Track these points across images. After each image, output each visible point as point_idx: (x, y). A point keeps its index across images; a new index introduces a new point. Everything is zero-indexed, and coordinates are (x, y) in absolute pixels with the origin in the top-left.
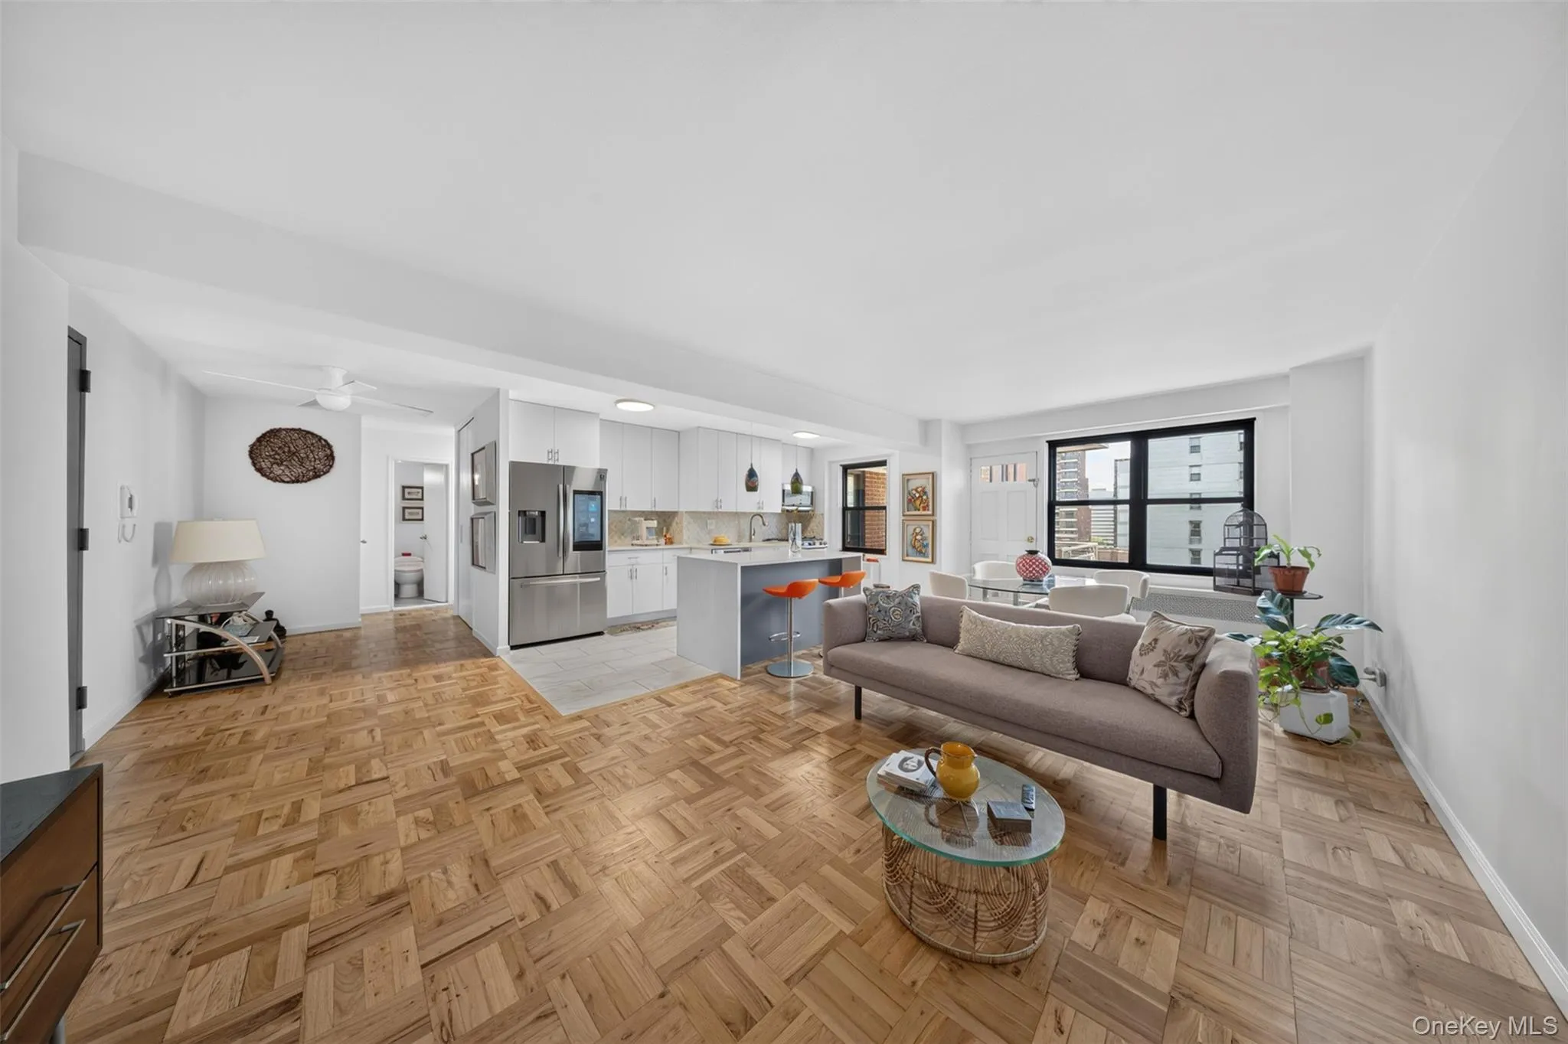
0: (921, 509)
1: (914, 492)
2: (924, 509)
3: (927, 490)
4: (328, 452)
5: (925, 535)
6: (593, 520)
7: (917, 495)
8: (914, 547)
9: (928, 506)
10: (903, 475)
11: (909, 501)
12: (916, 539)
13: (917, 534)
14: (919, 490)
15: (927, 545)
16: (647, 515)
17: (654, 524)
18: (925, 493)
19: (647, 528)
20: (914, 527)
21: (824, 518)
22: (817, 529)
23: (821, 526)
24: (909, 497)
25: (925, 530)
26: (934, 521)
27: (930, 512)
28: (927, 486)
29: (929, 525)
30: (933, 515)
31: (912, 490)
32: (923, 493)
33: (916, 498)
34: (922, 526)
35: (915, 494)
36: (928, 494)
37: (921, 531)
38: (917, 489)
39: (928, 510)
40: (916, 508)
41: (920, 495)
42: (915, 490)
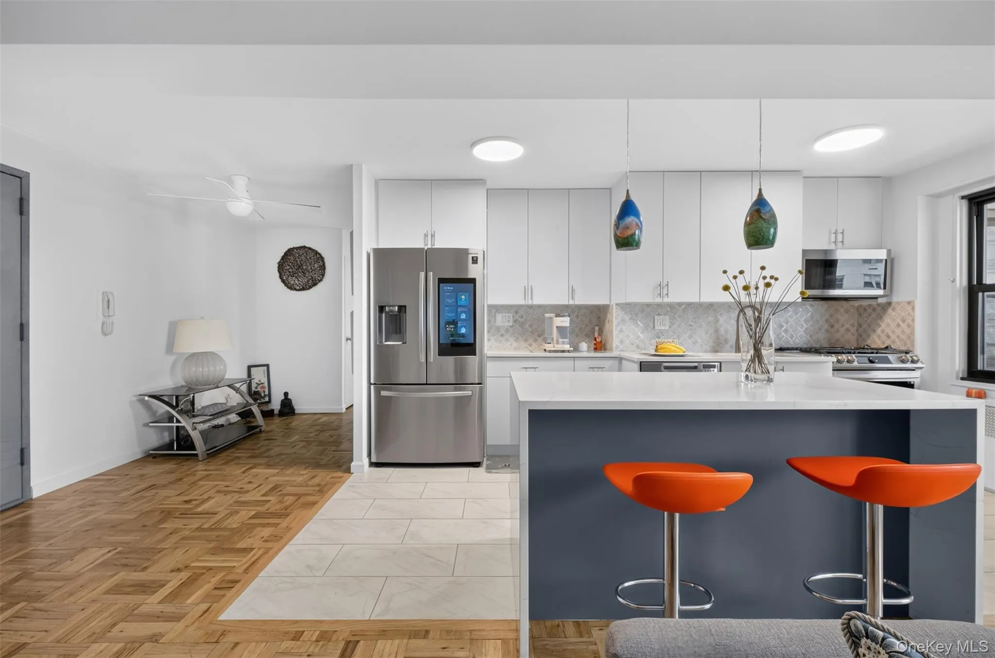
4: (321, 263)
6: (463, 316)
16: (560, 310)
17: (565, 322)
19: (557, 327)
21: (913, 309)
22: (898, 331)
23: (909, 326)
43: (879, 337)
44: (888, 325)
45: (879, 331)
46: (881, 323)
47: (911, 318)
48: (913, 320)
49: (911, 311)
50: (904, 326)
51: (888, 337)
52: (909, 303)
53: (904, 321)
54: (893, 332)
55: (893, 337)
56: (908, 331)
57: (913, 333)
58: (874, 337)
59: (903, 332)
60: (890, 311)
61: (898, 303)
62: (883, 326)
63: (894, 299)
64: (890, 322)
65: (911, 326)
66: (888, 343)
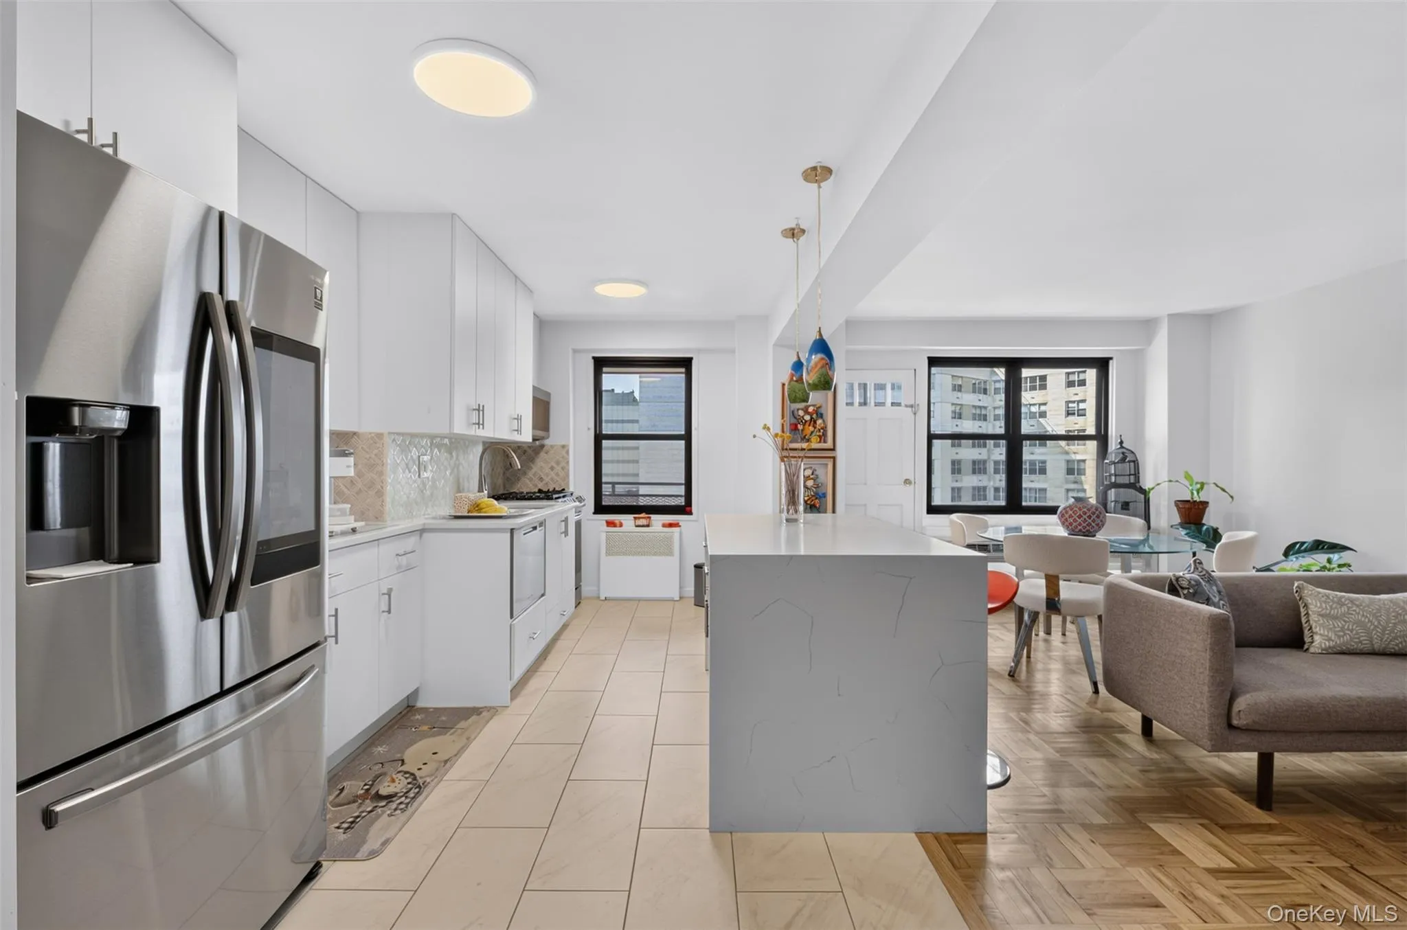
0: (813, 440)
2: (818, 440)
3: (822, 411)
5: (822, 479)
7: (807, 418)
9: (825, 435)
10: (784, 385)
11: (794, 427)
13: (807, 479)
14: (811, 409)
15: (824, 495)
18: (821, 416)
21: (568, 452)
22: (552, 474)
23: (563, 468)
24: (794, 421)
25: (820, 472)
26: (834, 458)
27: (829, 444)
28: (824, 406)
29: (827, 464)
30: (834, 449)
31: (798, 410)
32: (817, 414)
33: (806, 421)
34: (814, 467)
35: (803, 417)
36: (824, 416)
37: (812, 474)
38: (807, 409)
39: (825, 442)
40: (805, 437)
41: (812, 418)
42: (802, 409)
43: (531, 480)
44: (541, 468)
45: (530, 474)
46: (532, 465)
47: (566, 461)
48: (568, 462)
49: (565, 455)
50: (557, 468)
51: (541, 479)
52: (563, 447)
53: (558, 463)
54: (547, 475)
55: (547, 479)
56: (562, 474)
57: (568, 475)
58: (525, 480)
59: (557, 474)
60: (542, 454)
61: (552, 446)
62: (535, 469)
63: (547, 442)
64: (542, 464)
65: (565, 469)
66: (541, 486)
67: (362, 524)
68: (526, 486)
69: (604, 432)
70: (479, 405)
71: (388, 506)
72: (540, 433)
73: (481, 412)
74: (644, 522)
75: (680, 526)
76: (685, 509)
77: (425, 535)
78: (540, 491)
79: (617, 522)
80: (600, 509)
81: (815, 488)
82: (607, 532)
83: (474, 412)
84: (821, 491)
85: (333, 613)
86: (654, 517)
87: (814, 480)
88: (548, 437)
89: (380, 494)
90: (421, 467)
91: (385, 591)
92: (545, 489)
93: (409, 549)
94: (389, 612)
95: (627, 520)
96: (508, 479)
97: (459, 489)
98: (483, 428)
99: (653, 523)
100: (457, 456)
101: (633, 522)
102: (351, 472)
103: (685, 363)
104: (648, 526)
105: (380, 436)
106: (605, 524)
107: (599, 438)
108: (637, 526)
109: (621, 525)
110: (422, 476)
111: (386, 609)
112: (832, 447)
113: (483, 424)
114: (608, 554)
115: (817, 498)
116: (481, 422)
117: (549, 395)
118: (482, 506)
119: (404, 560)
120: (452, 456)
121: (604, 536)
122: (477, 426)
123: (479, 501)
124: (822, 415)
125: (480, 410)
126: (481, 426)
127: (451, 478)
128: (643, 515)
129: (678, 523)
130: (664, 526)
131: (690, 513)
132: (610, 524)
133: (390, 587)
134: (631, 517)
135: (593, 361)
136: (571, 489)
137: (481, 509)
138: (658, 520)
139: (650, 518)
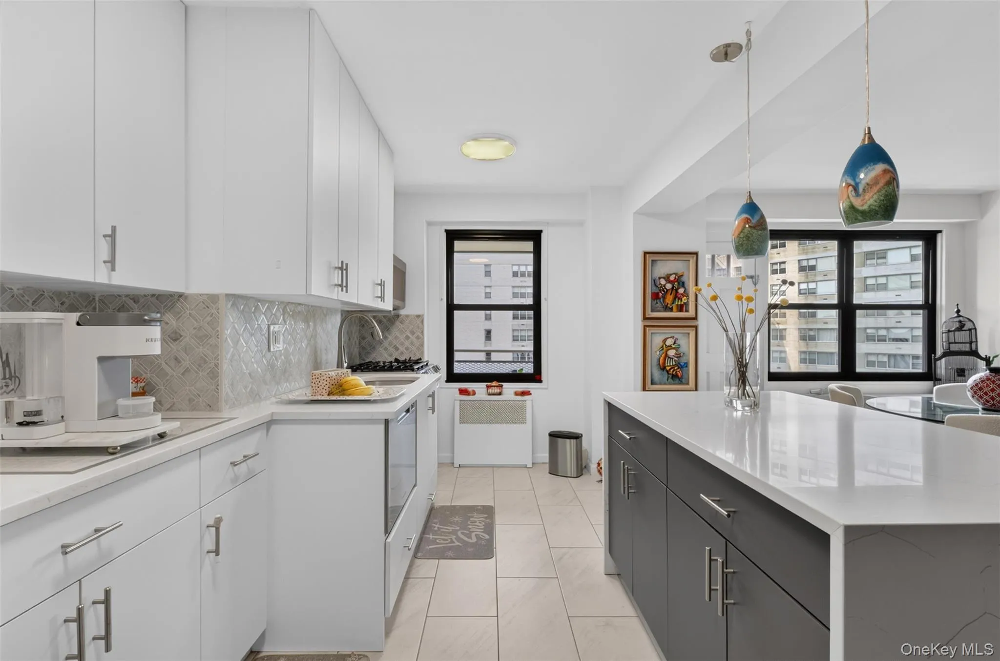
0: (675, 309)
1: (663, 282)
2: (680, 308)
3: (684, 279)
5: (683, 349)
7: (669, 286)
8: (663, 368)
9: (687, 304)
10: (645, 253)
11: (655, 296)
12: (666, 355)
13: (670, 348)
14: (672, 278)
15: (686, 365)
18: (683, 285)
20: (663, 337)
21: (422, 322)
22: (407, 343)
23: (418, 338)
24: (656, 290)
25: (682, 342)
26: (696, 327)
27: (691, 313)
28: (685, 274)
29: (689, 334)
30: (695, 318)
31: (660, 278)
32: (679, 283)
33: (667, 290)
34: (676, 336)
35: (665, 286)
36: (686, 285)
37: (674, 343)
38: (669, 278)
39: (687, 311)
40: (667, 306)
41: (673, 287)
42: (664, 278)
43: (386, 349)
44: (396, 338)
47: (420, 331)
48: (422, 332)
49: (420, 325)
50: (413, 338)
51: (397, 349)
52: (418, 316)
53: (413, 333)
54: (402, 344)
55: (402, 349)
56: (417, 343)
57: (422, 345)
59: (412, 343)
60: (397, 323)
61: (407, 316)
62: (390, 338)
63: (402, 312)
64: (398, 334)
65: (420, 338)
66: (396, 355)
67: (176, 424)
68: (383, 356)
69: (455, 303)
70: (342, 262)
71: (225, 388)
72: (398, 303)
73: (344, 272)
74: (497, 390)
75: (531, 394)
76: (535, 377)
77: (274, 428)
78: (397, 360)
79: (470, 390)
80: (452, 377)
81: (677, 357)
82: (461, 401)
83: (336, 271)
84: (683, 360)
85: (102, 597)
86: (505, 385)
87: (676, 349)
88: (404, 307)
89: (214, 375)
90: (270, 339)
91: (212, 522)
92: (402, 359)
93: (250, 452)
94: (217, 552)
95: (480, 388)
96: (364, 348)
97: (317, 365)
98: (347, 292)
99: (504, 391)
100: (315, 326)
101: (486, 389)
102: (156, 349)
103: (535, 237)
104: (500, 394)
105: (214, 298)
106: (458, 392)
107: (451, 308)
108: (490, 394)
109: (474, 393)
110: (272, 350)
111: (213, 548)
112: (694, 316)
113: (346, 287)
114: (461, 422)
115: (678, 368)
116: (344, 284)
117: (404, 265)
118: (345, 386)
119: (243, 468)
120: (309, 326)
121: (457, 404)
122: (340, 288)
123: (344, 380)
124: (683, 283)
125: (343, 268)
126: (344, 289)
127: (308, 351)
128: (494, 384)
129: (529, 392)
130: (516, 394)
131: (540, 381)
132: (463, 392)
133: (219, 516)
134: (484, 385)
135: (445, 234)
136: (425, 358)
137: (344, 390)
138: (510, 388)
139: (502, 386)
